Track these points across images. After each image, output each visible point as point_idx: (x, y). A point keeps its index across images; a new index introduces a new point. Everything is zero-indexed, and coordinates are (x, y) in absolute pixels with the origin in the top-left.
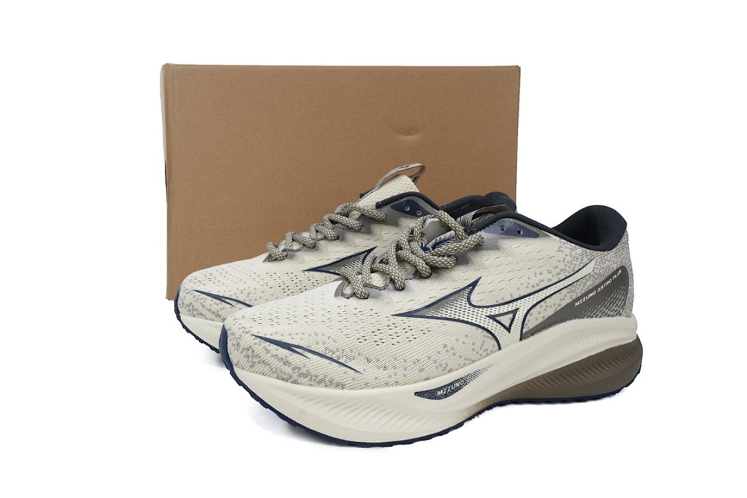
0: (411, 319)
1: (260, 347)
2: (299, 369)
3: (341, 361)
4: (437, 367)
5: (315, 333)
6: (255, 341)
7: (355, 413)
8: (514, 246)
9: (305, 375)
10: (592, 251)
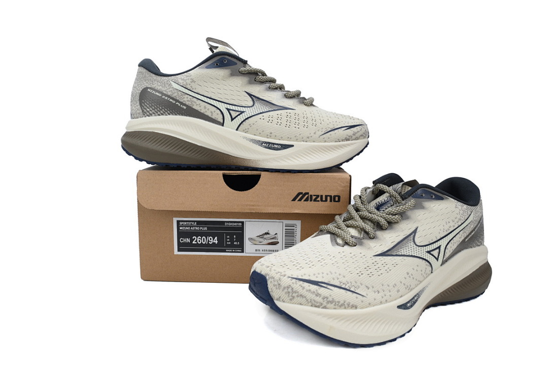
0: (384, 257)
1: (297, 286)
2: (327, 298)
3: (352, 289)
4: (406, 288)
5: (330, 272)
6: (292, 281)
7: (364, 324)
8: (432, 206)
9: (331, 302)
10: (470, 207)
